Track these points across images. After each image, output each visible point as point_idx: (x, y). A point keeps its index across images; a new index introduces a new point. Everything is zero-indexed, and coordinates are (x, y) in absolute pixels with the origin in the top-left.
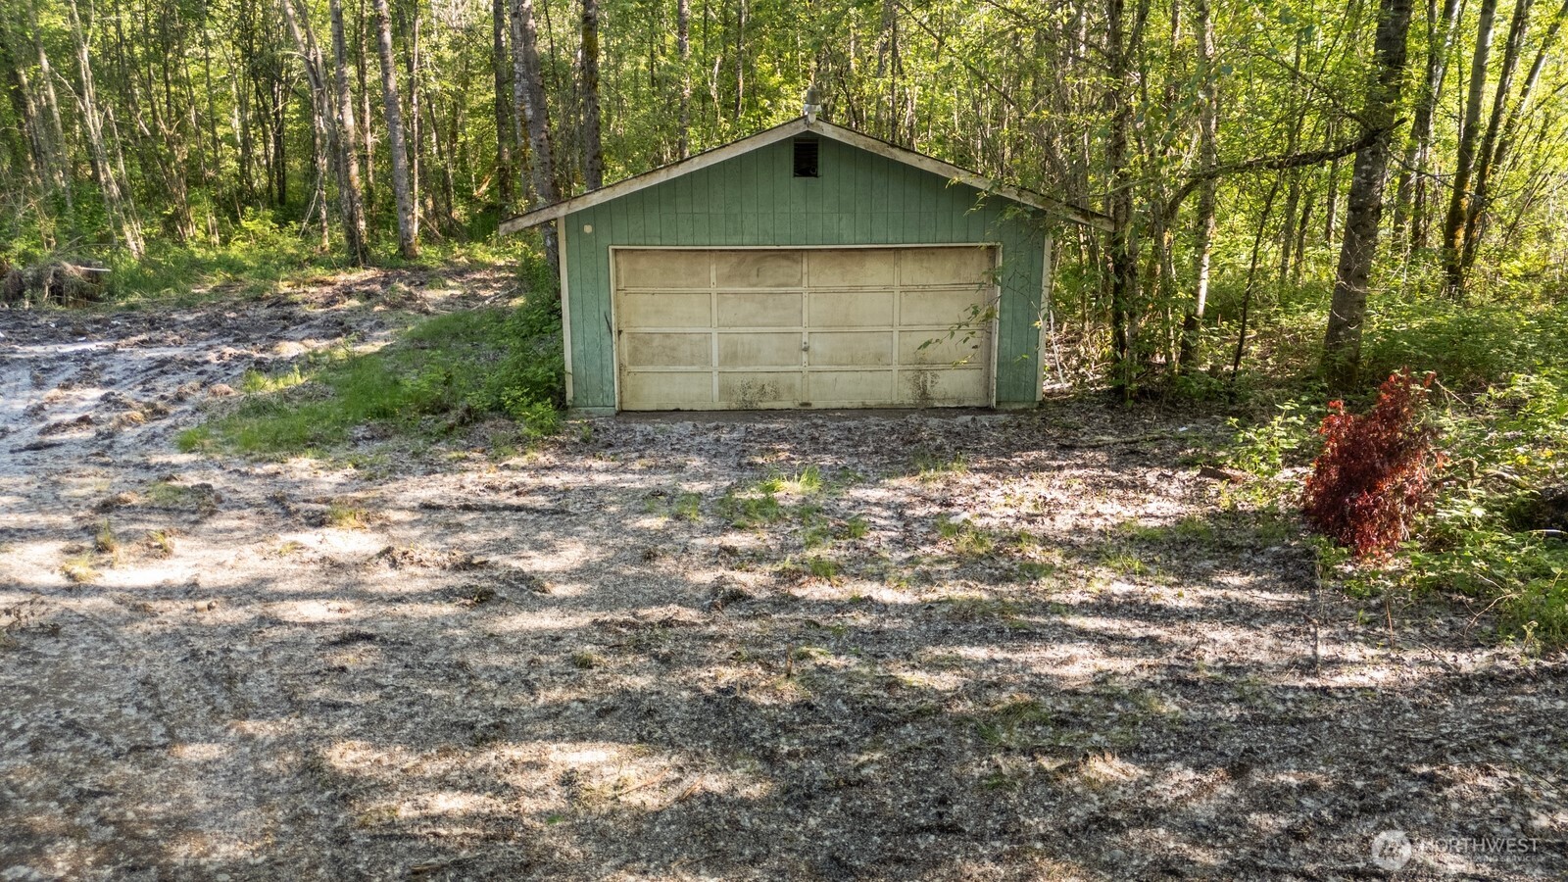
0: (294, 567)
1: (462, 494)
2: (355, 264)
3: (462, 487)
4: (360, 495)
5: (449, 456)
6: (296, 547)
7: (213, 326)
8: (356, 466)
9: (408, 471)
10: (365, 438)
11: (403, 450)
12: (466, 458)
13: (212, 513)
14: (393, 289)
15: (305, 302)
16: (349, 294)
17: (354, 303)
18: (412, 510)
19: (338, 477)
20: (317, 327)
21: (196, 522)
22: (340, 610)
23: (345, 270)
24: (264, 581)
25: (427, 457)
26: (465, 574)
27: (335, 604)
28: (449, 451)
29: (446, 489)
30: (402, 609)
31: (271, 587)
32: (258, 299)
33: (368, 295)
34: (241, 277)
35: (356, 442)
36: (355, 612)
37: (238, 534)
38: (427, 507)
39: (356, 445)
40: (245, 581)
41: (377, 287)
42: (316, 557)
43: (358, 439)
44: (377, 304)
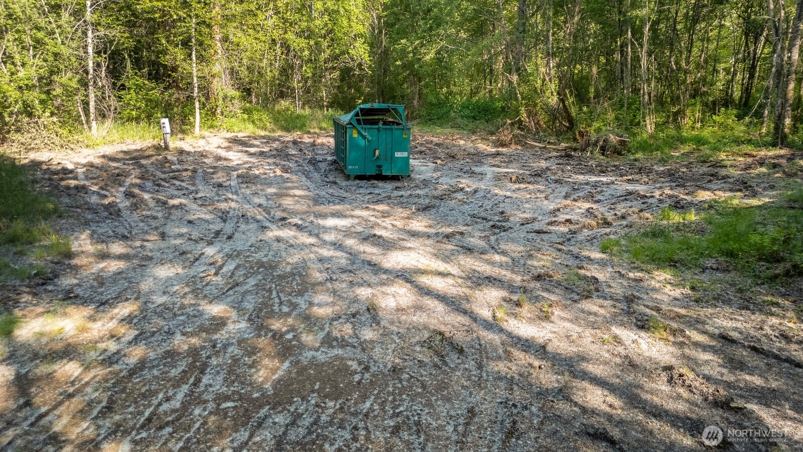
0: (607, 355)
1: (758, 334)
2: (774, 145)
3: (761, 329)
4: (683, 311)
5: (766, 298)
6: (617, 340)
7: (670, 175)
8: (693, 288)
9: (728, 302)
10: (712, 268)
11: (733, 285)
12: (777, 304)
13: (587, 297)
14: (793, 164)
15: (731, 166)
16: (762, 164)
17: (764, 170)
18: (712, 336)
19: (677, 293)
20: (730, 183)
21: (575, 301)
22: (611, 406)
23: (766, 149)
24: (583, 358)
25: (748, 294)
26: (721, 412)
27: (611, 399)
28: (766, 295)
29: (748, 326)
30: (654, 424)
31: (584, 365)
32: (705, 162)
33: (775, 166)
34: (701, 148)
35: (704, 270)
36: (619, 412)
37: (592, 318)
38: (724, 338)
39: (703, 272)
40: (572, 354)
41: (783, 161)
42: (623, 353)
43: (707, 268)
44: (778, 172)
